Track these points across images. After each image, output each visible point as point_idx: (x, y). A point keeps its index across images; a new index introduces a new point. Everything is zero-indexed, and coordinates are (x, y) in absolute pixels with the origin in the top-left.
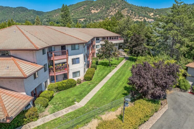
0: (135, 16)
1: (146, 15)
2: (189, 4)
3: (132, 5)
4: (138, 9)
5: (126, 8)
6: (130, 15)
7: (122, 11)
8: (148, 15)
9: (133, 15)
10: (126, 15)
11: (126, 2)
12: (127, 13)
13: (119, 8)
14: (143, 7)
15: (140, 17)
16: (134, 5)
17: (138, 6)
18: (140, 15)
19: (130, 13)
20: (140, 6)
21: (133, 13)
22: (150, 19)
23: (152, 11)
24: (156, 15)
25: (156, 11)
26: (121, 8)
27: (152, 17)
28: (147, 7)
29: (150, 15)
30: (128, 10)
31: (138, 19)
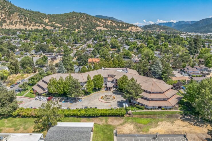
0: (31, 22)
1: (42, 22)
2: (77, 12)
3: (20, 8)
4: (30, 14)
5: (16, 12)
6: (24, 21)
7: (12, 15)
8: (43, 21)
9: (27, 21)
10: (19, 20)
11: (11, 4)
12: (19, 18)
13: (5, 10)
14: (33, 11)
15: (37, 24)
16: (22, 8)
17: (28, 10)
18: (36, 21)
19: (23, 19)
20: (30, 10)
21: (26, 19)
23: (45, 16)
24: (51, 22)
25: (49, 17)
26: (8, 12)
27: (49, 24)
28: (38, 12)
29: (45, 22)
30: (19, 15)
31: (35, 26)
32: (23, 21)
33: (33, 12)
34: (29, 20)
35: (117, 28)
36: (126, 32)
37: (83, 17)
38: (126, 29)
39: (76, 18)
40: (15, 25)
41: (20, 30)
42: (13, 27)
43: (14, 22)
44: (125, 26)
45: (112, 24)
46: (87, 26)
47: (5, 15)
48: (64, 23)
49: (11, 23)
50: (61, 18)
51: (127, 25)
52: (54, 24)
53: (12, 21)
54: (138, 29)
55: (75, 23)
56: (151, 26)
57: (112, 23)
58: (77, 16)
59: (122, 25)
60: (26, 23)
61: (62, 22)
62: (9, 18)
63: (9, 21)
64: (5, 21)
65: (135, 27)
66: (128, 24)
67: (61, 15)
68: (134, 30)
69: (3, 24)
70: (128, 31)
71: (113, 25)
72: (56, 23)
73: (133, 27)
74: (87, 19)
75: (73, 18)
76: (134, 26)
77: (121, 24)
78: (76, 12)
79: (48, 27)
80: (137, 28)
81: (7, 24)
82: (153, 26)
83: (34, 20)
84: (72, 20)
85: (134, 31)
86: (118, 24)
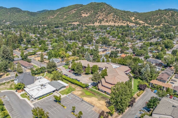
0: (120, 20)
1: (129, 20)
3: (116, 9)
4: (122, 14)
5: (112, 13)
6: (116, 19)
7: (109, 15)
9: (117, 19)
10: (112, 19)
11: (111, 7)
12: (113, 17)
13: (106, 12)
15: (124, 22)
16: (118, 9)
17: (122, 10)
19: (115, 18)
20: (123, 10)
21: (117, 18)
22: (131, 23)
23: (133, 15)
24: (136, 19)
25: (136, 15)
26: (107, 13)
27: (134, 21)
28: (129, 11)
29: (131, 19)
30: (113, 15)
31: (122, 23)
32: (114, 19)
33: (125, 12)
34: (119, 18)
37: (168, 13)
39: (160, 15)
40: (109, 22)
41: (110, 26)
42: (107, 24)
43: (109, 20)
46: (168, 23)
47: (105, 16)
48: (147, 20)
49: (107, 21)
50: (146, 16)
52: (138, 21)
53: (108, 20)
55: (158, 20)
58: (162, 14)
60: (117, 21)
61: (146, 19)
62: (107, 17)
63: (106, 19)
64: (104, 20)
67: (147, 13)
69: (102, 22)
72: (140, 20)
74: (172, 16)
75: (157, 15)
78: (162, 10)
79: (132, 23)
81: (104, 22)
83: (123, 18)
84: (156, 17)
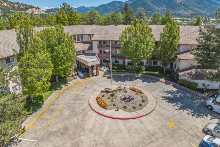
35: (11, 9)
36: (26, 14)
38: (25, 11)
44: (22, 7)
45: (2, 5)
51: (25, 7)
54: (40, 12)
56: (54, 11)
57: (3, 3)
59: (18, 7)
65: (36, 9)
66: (26, 5)
68: (36, 12)
70: (28, 13)
71: (4, 5)
73: (34, 9)
76: (35, 7)
77: (16, 5)
80: (39, 10)
82: (56, 10)
85: (37, 14)
86: (12, 5)
